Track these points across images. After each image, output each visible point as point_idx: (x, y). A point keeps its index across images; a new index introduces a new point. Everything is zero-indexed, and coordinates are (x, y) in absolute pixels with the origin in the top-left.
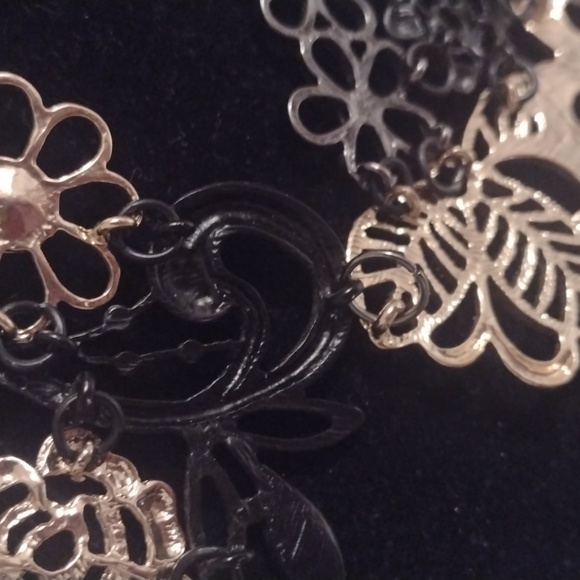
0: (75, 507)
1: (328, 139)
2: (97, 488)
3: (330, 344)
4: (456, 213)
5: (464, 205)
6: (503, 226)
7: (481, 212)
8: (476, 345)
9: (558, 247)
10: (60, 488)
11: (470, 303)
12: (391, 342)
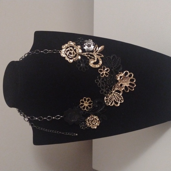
0: (92, 119)
1: (103, 93)
2: (93, 117)
3: (104, 106)
4: (112, 95)
5: (112, 94)
6: (115, 95)
7: (113, 95)
8: (113, 105)
9: (119, 96)
10: (91, 118)
11: (113, 101)
12: (107, 105)
